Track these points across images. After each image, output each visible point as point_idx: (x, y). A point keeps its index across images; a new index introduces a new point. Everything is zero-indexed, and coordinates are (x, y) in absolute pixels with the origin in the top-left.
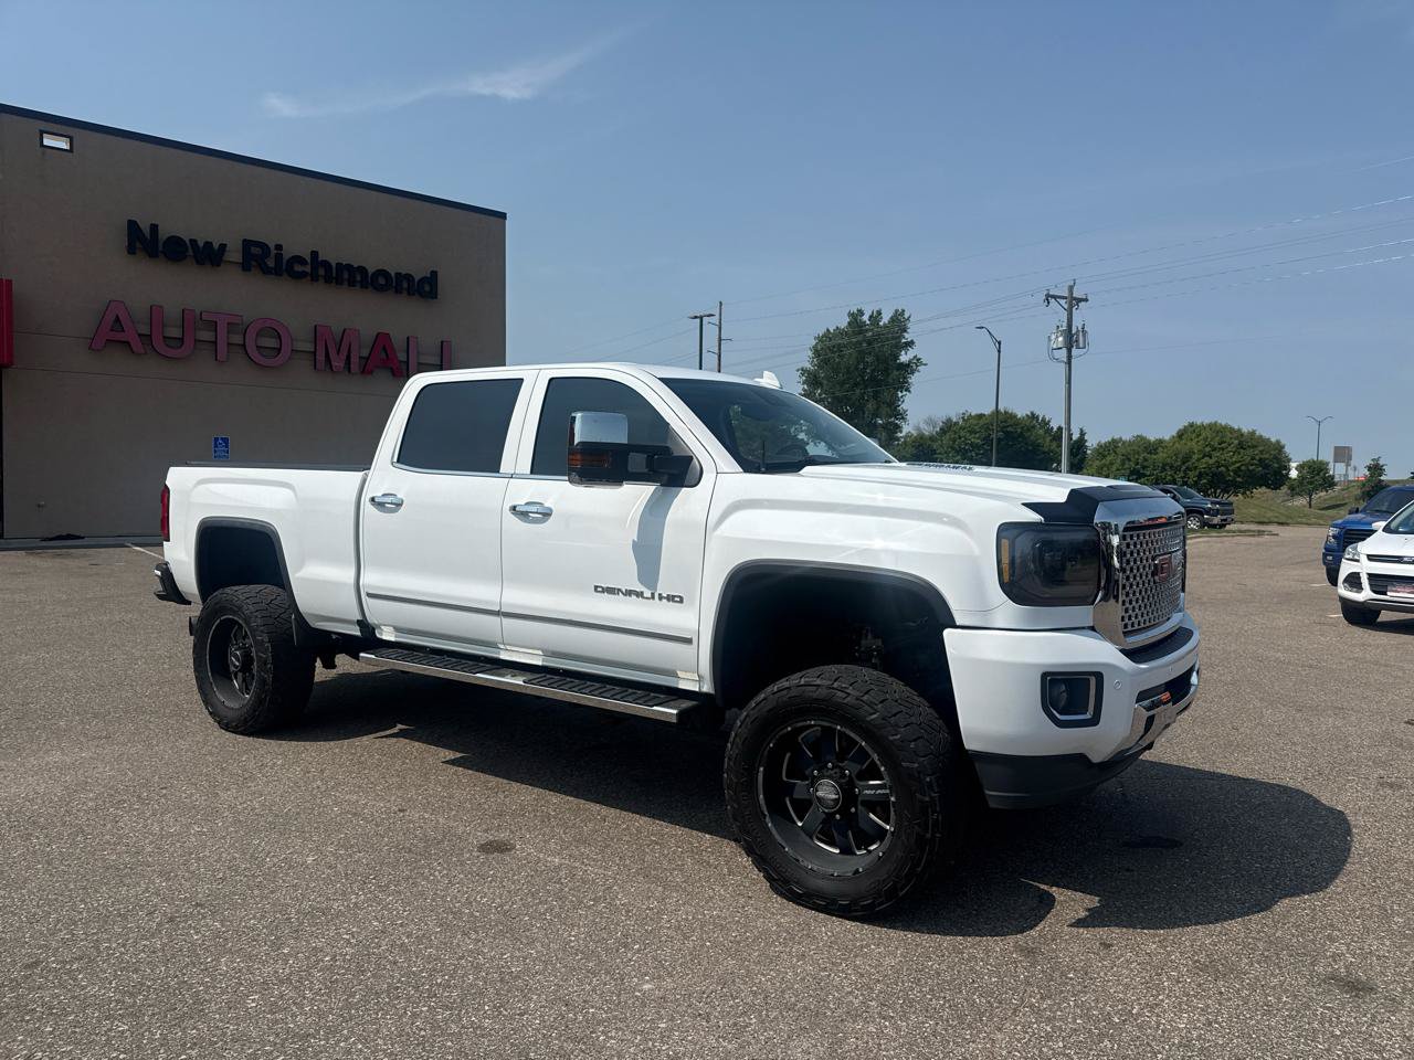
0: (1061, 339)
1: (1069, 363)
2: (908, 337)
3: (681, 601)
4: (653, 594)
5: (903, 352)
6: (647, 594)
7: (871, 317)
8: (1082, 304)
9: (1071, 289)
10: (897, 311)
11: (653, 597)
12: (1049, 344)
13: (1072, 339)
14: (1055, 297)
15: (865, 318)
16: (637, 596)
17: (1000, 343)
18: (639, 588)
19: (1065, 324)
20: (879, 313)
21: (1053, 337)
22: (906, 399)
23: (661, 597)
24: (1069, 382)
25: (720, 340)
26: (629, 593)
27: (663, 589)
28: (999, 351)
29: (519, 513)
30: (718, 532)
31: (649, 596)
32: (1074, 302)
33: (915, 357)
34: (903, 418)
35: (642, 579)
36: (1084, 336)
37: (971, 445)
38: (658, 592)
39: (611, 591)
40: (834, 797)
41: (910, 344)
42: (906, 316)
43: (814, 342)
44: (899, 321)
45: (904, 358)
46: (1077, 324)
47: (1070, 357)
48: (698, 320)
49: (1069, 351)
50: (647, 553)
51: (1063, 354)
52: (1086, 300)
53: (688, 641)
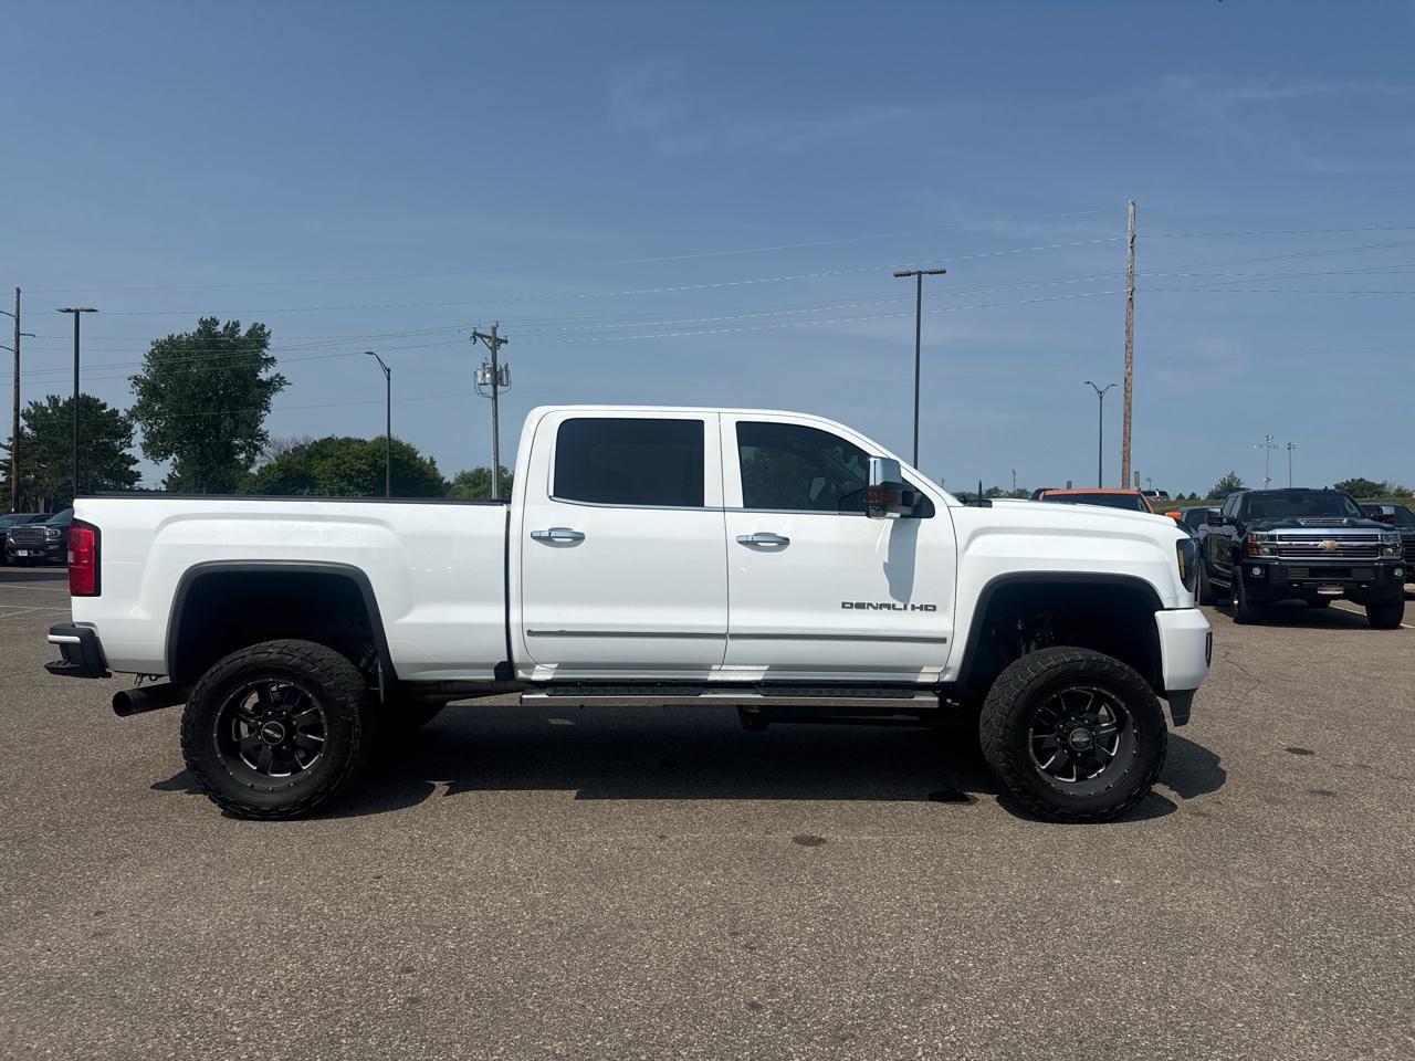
0: (488, 375)
1: (495, 398)
2: (267, 353)
3: (935, 608)
4: (905, 606)
5: (263, 369)
6: (900, 605)
7: (226, 328)
8: (502, 345)
9: (494, 330)
10: (255, 324)
11: (905, 608)
12: (475, 381)
13: (498, 378)
14: (481, 336)
15: (220, 328)
16: (889, 608)
17: (389, 371)
18: (891, 601)
19: (490, 361)
20: (237, 325)
21: (479, 373)
22: (266, 418)
23: (913, 607)
24: (496, 416)
25: (18, 334)
26: (882, 606)
27: (915, 600)
28: (389, 379)
29: (751, 544)
30: (968, 552)
31: (902, 607)
32: (496, 342)
33: (277, 375)
34: (263, 439)
35: (893, 594)
36: (507, 375)
37: (359, 471)
38: (911, 603)
39: (860, 606)
40: (1086, 739)
41: (272, 361)
42: (266, 331)
43: (151, 348)
44: (258, 337)
45: (264, 375)
46: (501, 363)
47: (495, 393)
48: (73, 315)
49: (495, 387)
50: (900, 571)
51: (489, 390)
52: (507, 342)
53: (943, 640)
